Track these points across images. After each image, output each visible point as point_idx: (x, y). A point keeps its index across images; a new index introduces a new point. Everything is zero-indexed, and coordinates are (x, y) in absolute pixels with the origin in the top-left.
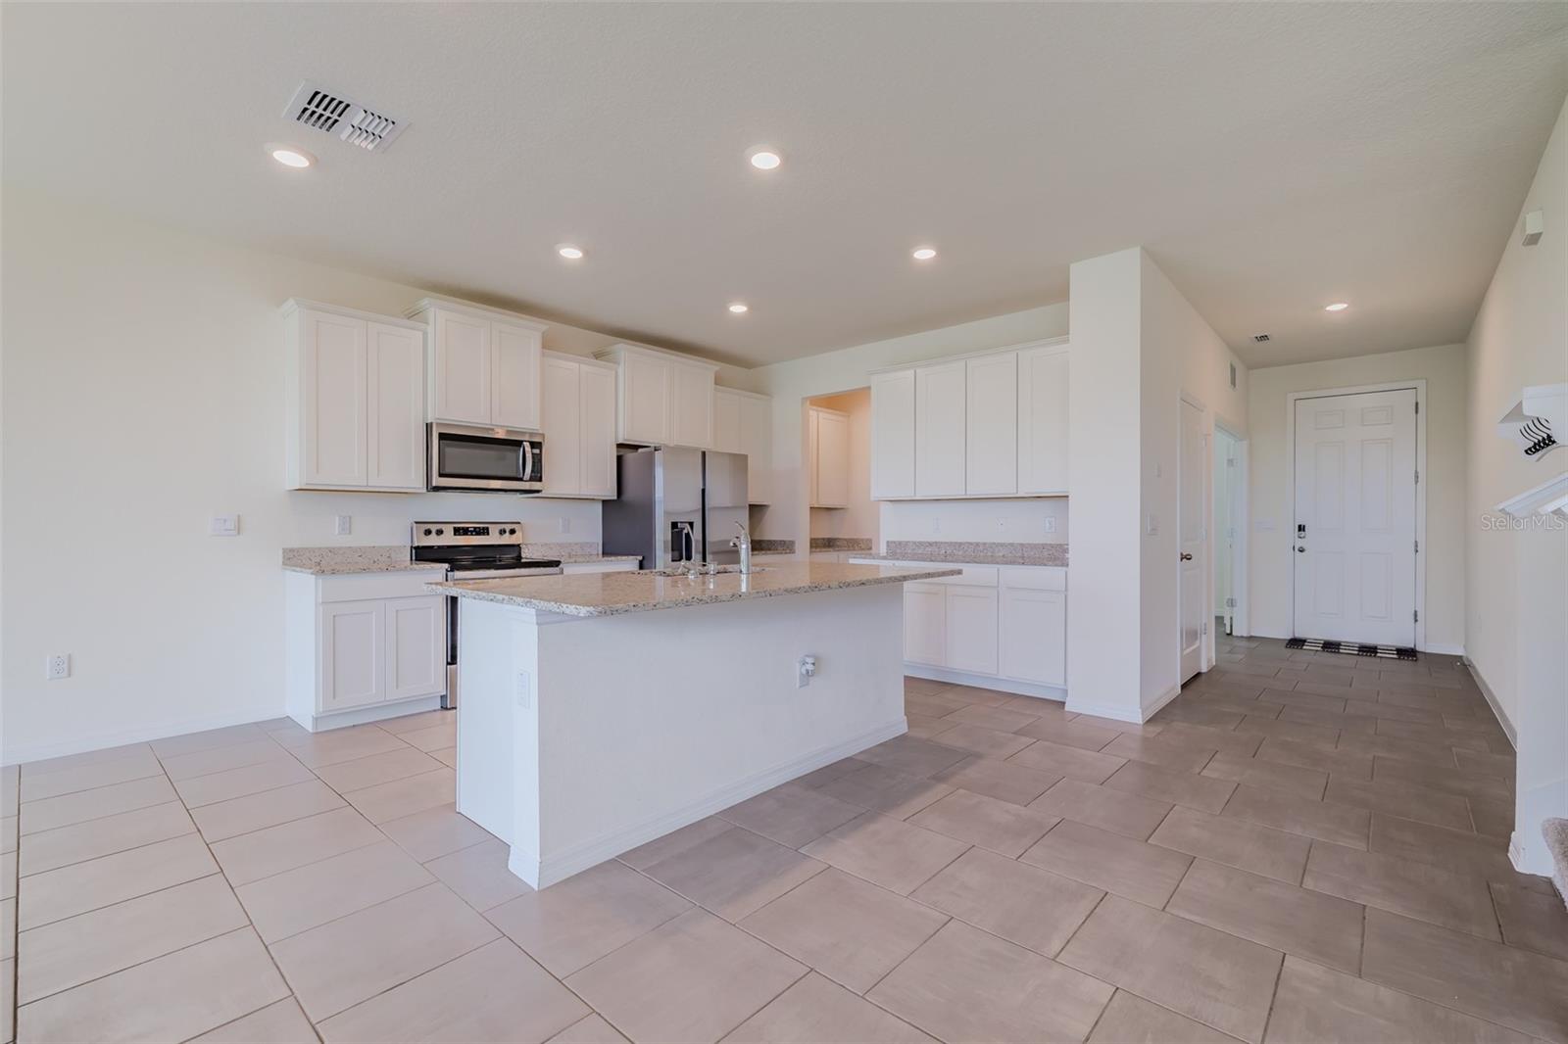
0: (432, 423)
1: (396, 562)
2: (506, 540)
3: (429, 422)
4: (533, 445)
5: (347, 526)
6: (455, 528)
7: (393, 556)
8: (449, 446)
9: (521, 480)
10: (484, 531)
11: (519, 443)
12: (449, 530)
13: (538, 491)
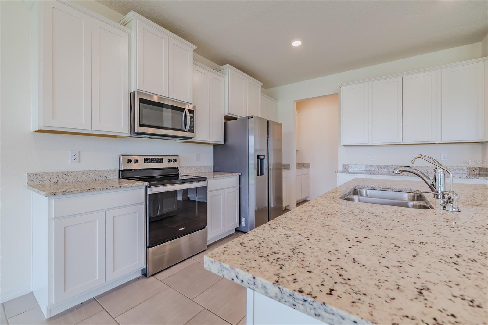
0: (134, 93)
1: (110, 180)
2: (172, 165)
3: (132, 91)
4: (191, 112)
5: (77, 157)
6: (144, 158)
7: (108, 176)
8: (145, 107)
9: (184, 131)
10: (161, 160)
11: (182, 110)
12: (141, 159)
13: (191, 138)
